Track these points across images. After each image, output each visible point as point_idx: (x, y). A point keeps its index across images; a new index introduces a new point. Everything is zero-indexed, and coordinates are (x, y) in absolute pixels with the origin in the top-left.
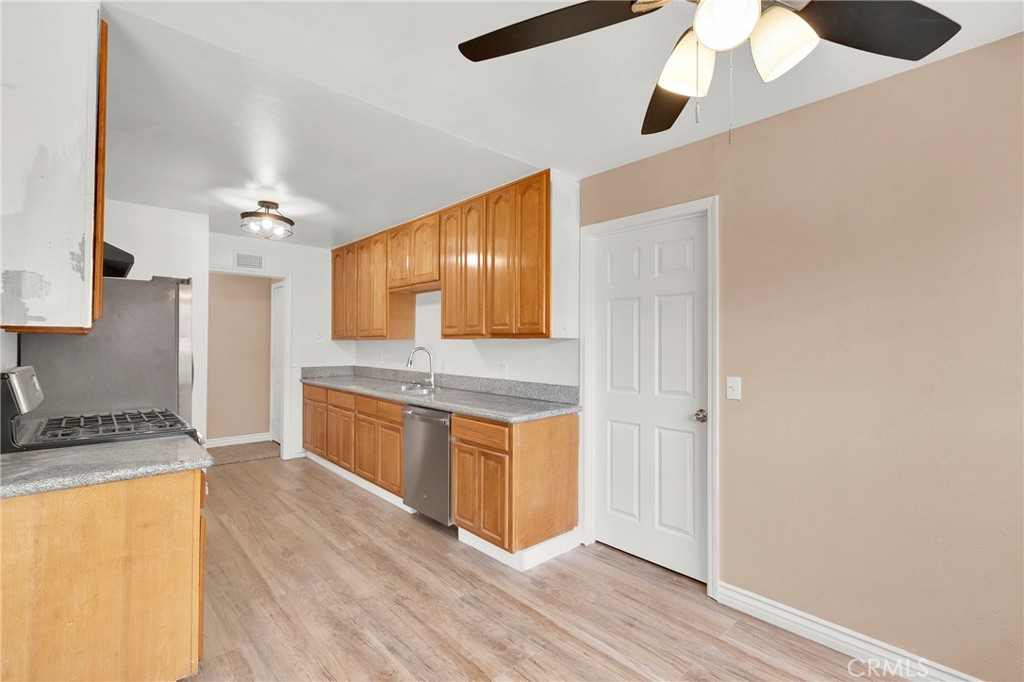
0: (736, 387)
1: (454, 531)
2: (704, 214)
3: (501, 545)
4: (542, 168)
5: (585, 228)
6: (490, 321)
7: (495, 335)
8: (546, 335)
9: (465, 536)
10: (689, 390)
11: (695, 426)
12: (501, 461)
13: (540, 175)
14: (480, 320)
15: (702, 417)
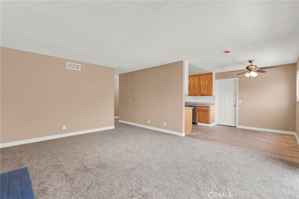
0: (240, 102)
1: (197, 124)
2: (236, 80)
3: (208, 123)
4: (211, 72)
5: (216, 80)
6: (200, 93)
7: (201, 95)
8: (212, 95)
9: (199, 124)
10: (233, 102)
11: (234, 107)
12: (208, 112)
13: (211, 73)
14: (198, 93)
15: (235, 106)
